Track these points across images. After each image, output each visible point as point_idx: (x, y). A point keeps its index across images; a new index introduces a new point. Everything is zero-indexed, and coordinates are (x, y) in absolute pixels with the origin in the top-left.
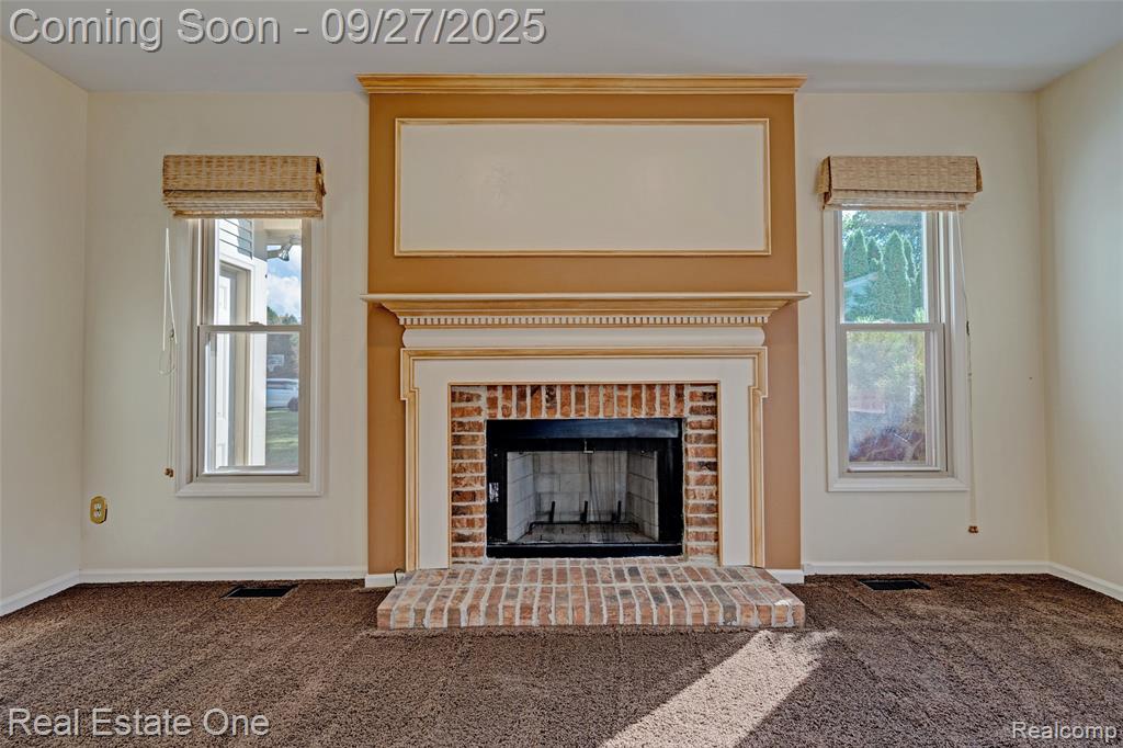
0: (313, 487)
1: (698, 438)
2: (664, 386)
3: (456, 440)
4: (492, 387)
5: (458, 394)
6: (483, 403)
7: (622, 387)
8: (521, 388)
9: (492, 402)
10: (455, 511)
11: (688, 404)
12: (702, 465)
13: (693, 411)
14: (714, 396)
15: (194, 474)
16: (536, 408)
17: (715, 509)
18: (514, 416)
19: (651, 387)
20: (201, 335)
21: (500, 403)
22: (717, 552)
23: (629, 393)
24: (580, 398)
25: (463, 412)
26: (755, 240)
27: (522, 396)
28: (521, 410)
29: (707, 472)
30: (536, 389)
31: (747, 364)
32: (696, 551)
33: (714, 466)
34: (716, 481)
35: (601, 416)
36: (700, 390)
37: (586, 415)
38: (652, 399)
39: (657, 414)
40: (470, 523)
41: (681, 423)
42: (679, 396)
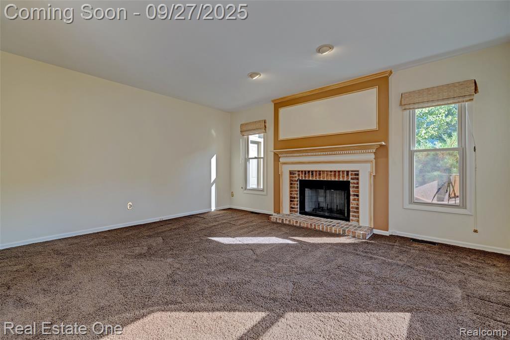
0: (265, 193)
1: (353, 187)
2: (343, 171)
3: (291, 184)
4: (299, 171)
5: (291, 173)
6: (297, 175)
7: (331, 171)
8: (305, 171)
9: (299, 175)
10: (291, 201)
11: (350, 177)
12: (354, 195)
13: (352, 179)
14: (358, 175)
15: (246, 189)
16: (309, 177)
17: (357, 208)
18: (304, 179)
19: (339, 172)
20: (247, 160)
21: (301, 175)
22: (358, 221)
23: (333, 173)
24: (320, 174)
25: (293, 177)
26: (374, 126)
27: (305, 174)
28: (305, 177)
29: (356, 197)
30: (309, 172)
31: (369, 165)
32: (352, 220)
33: (358, 196)
34: (358, 200)
35: (325, 179)
36: (354, 173)
37: (321, 179)
38: (339, 175)
39: (341, 179)
40: (294, 204)
41: (348, 182)
42: (348, 174)
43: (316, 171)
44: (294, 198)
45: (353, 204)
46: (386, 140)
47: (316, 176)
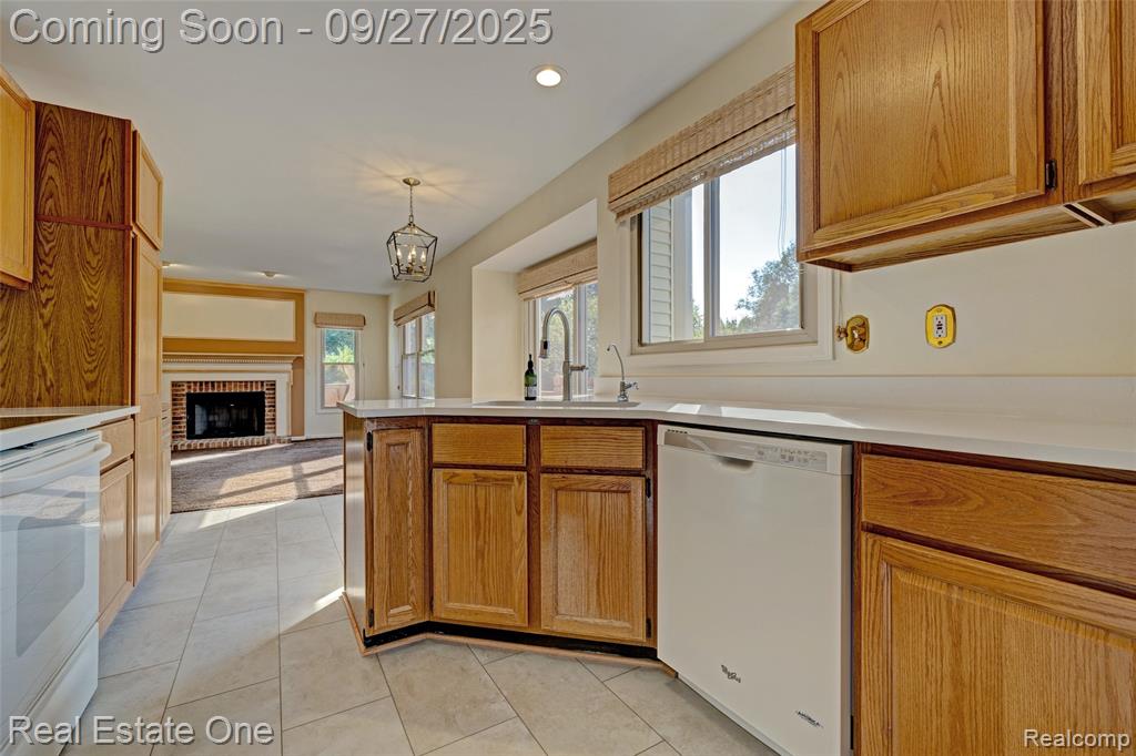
1: (269, 398)
2: (257, 382)
3: (174, 399)
4: (189, 382)
5: (174, 384)
6: (185, 387)
7: (241, 382)
8: (201, 382)
9: (189, 387)
10: (174, 423)
11: (265, 387)
12: (270, 406)
13: (267, 389)
14: (274, 385)
16: (207, 389)
17: (274, 419)
18: (198, 391)
19: (251, 382)
21: (192, 387)
22: (275, 432)
23: (243, 384)
24: (224, 386)
25: (177, 391)
26: (290, 336)
27: (201, 385)
28: (201, 389)
29: (272, 408)
30: (207, 383)
31: (286, 375)
32: (268, 433)
33: (274, 406)
34: (275, 411)
35: (232, 391)
36: (270, 383)
37: (227, 391)
38: (252, 386)
39: (254, 390)
40: (180, 427)
41: (263, 393)
42: (262, 385)
43: (219, 382)
44: (181, 418)
45: (268, 415)
46: (303, 352)
47: (219, 387)
